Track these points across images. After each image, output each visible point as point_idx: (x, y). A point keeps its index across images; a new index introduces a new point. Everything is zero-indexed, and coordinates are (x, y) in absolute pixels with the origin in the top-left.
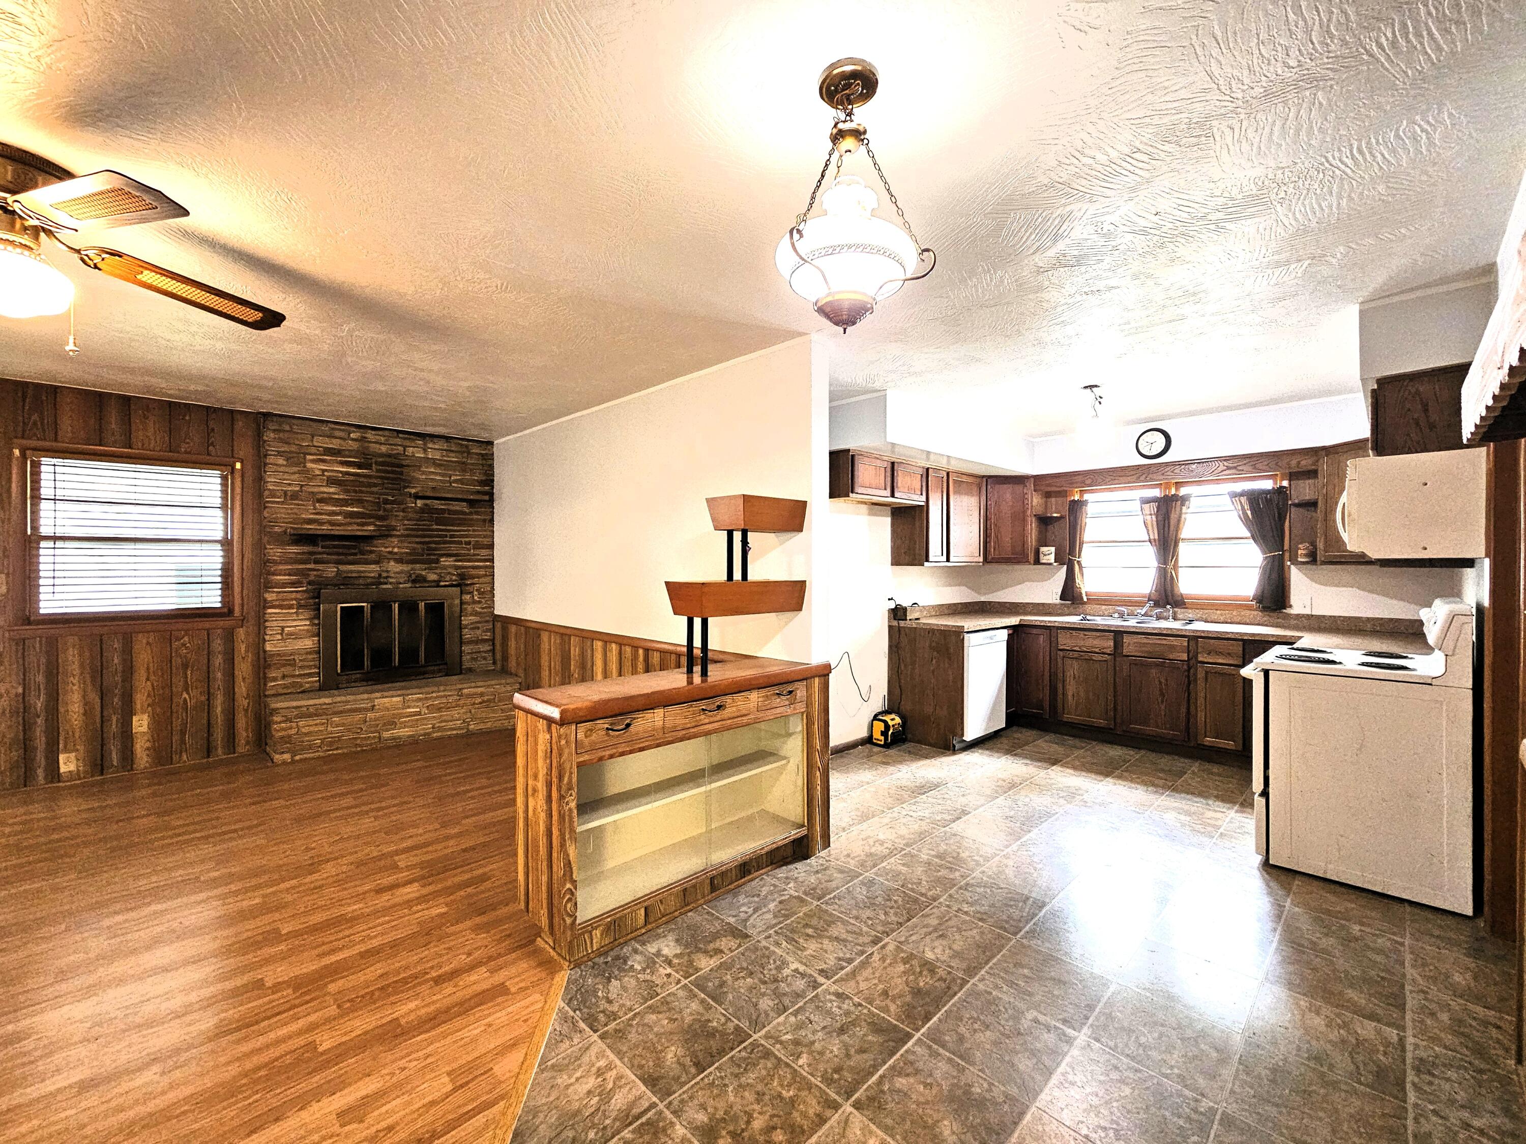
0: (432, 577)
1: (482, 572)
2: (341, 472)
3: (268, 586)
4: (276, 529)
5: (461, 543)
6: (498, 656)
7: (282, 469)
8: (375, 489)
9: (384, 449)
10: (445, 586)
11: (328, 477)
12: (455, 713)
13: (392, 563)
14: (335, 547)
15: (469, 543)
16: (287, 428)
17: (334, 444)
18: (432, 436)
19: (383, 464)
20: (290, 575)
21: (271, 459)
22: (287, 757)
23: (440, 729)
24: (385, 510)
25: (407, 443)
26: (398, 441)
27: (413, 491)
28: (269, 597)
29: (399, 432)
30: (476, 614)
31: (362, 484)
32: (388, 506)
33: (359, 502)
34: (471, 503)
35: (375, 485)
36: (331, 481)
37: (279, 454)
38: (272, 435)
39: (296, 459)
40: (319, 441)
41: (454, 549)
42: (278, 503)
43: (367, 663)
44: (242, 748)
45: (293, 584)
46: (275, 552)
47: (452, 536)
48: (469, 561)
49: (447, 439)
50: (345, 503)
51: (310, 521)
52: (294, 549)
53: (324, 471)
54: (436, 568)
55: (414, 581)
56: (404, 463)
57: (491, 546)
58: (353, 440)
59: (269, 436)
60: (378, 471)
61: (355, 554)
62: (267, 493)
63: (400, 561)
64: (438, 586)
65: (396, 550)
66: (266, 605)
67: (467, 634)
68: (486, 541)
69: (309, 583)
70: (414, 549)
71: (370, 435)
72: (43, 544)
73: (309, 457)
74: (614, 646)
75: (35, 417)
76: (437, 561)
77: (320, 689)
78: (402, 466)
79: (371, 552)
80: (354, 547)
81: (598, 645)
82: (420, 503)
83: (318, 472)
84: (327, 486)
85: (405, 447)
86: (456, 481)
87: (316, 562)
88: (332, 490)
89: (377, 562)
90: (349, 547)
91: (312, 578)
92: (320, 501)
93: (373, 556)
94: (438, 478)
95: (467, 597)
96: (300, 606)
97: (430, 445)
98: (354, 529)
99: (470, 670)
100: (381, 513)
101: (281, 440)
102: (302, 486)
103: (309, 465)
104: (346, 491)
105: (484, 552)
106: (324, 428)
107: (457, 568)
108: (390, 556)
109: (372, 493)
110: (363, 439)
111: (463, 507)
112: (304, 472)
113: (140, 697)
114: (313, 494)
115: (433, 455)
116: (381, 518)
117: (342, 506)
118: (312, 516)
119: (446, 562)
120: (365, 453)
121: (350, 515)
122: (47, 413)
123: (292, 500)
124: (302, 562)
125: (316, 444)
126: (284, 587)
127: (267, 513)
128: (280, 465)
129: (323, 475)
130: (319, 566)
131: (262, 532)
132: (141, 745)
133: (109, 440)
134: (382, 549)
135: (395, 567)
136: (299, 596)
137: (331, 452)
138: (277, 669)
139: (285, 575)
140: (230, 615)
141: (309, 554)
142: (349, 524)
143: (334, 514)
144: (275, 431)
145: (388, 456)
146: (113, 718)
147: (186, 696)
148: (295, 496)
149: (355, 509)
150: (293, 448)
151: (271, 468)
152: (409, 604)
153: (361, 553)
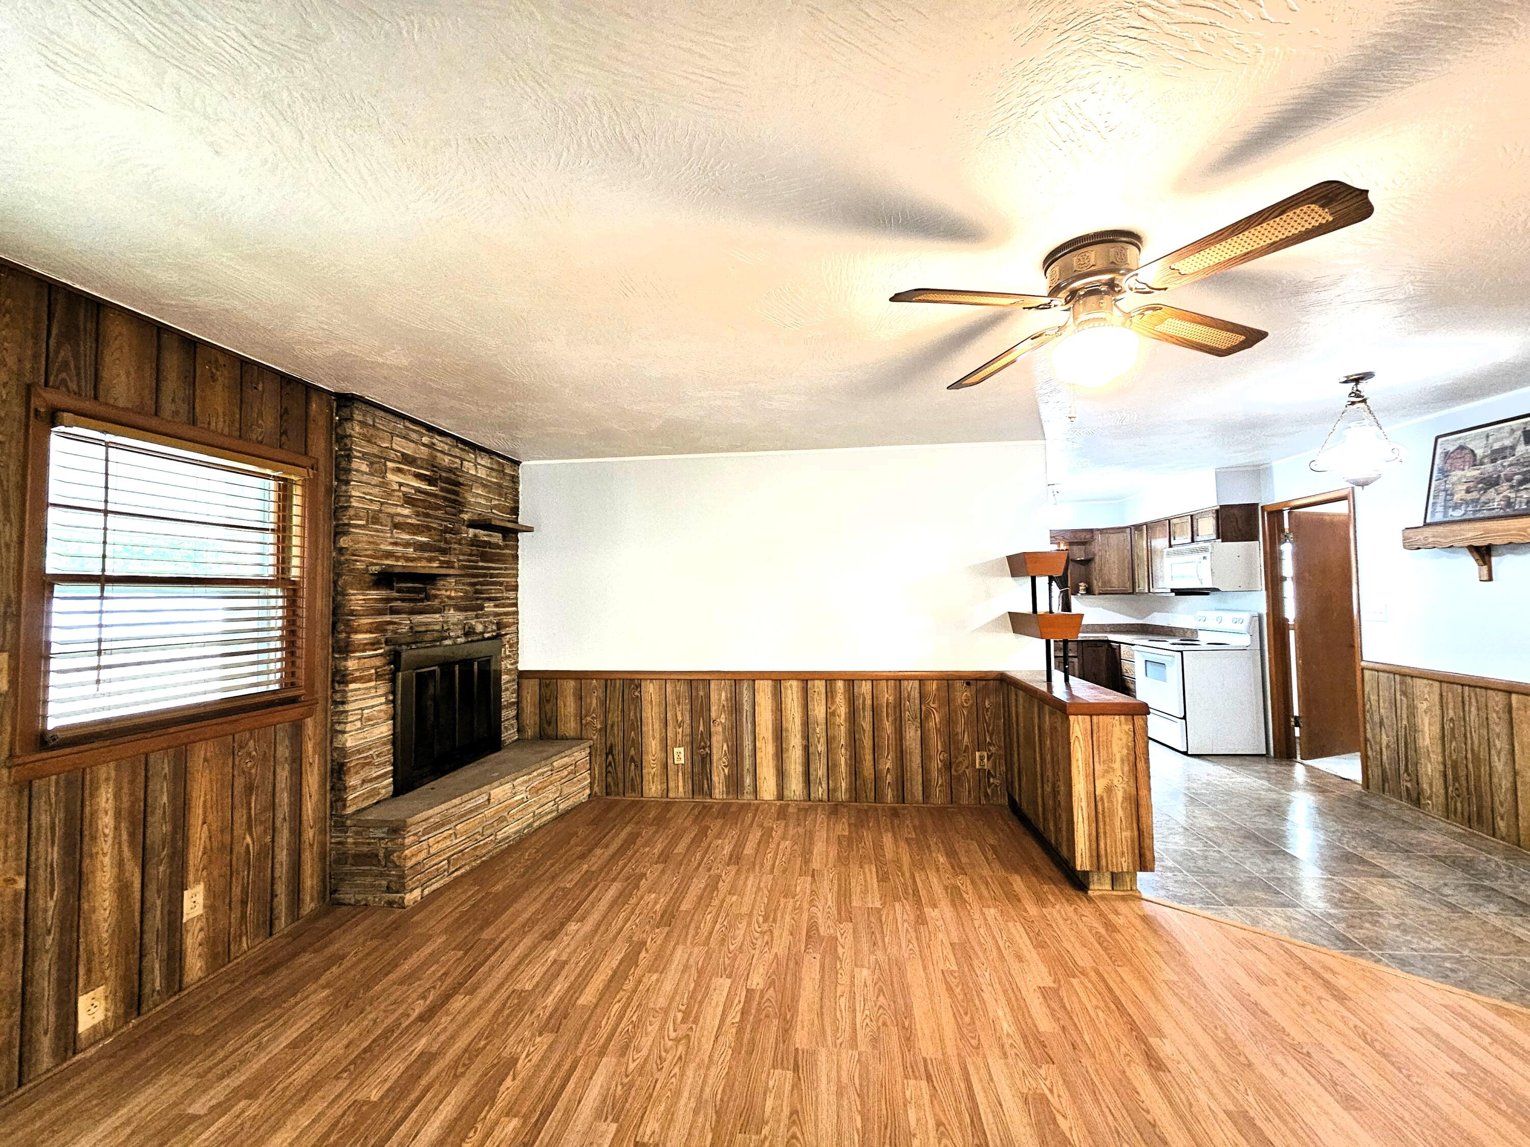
0: (479, 627)
1: (511, 619)
2: (413, 487)
4: (359, 565)
5: (497, 583)
6: (530, 720)
7: (365, 478)
8: (440, 513)
9: (447, 460)
10: (489, 639)
11: (405, 495)
12: (550, 793)
13: (452, 611)
14: (409, 590)
15: (502, 584)
16: (370, 419)
17: (409, 449)
18: (481, 449)
19: (445, 480)
20: (371, 632)
21: (356, 464)
22: (417, 893)
23: (541, 816)
24: (446, 541)
25: (464, 455)
26: (457, 452)
27: (466, 517)
28: (352, 664)
29: (458, 439)
30: (508, 671)
31: (429, 506)
32: (448, 536)
33: (426, 529)
34: (505, 533)
35: (438, 507)
36: (408, 501)
37: (364, 456)
38: (357, 429)
39: (378, 463)
40: (400, 445)
41: (493, 591)
42: (360, 527)
44: (308, 908)
45: (374, 644)
46: (357, 599)
47: (492, 576)
48: (504, 606)
49: (490, 453)
50: (417, 530)
51: (389, 555)
52: (374, 594)
53: (401, 485)
54: (482, 616)
55: (467, 634)
56: (461, 480)
57: (515, 588)
58: (424, 445)
59: (354, 428)
60: (442, 489)
61: (422, 600)
62: (351, 512)
63: (458, 609)
64: (484, 639)
65: (453, 594)
66: (341, 678)
67: (504, 696)
68: (512, 581)
69: (387, 642)
70: (466, 592)
71: (437, 439)
72: (56, 589)
73: (390, 465)
75: (67, 353)
76: (482, 608)
77: (397, 794)
78: (459, 484)
79: (436, 596)
80: (423, 590)
81: (764, 688)
82: (472, 532)
83: (396, 487)
84: (402, 506)
85: (462, 460)
86: (495, 507)
87: (393, 611)
88: (406, 512)
89: (438, 611)
90: (418, 590)
91: (389, 635)
92: (396, 526)
93: (436, 603)
94: (483, 502)
95: (502, 651)
96: (378, 677)
97: (479, 460)
98: (423, 566)
99: (505, 743)
100: (442, 545)
101: (366, 439)
102: (382, 503)
103: (390, 476)
104: (418, 514)
105: (511, 594)
106: (400, 425)
107: (497, 614)
108: (449, 602)
109: (437, 518)
110: (431, 446)
111: (497, 538)
112: (384, 484)
113: (195, 854)
114: (392, 516)
115: (482, 473)
116: (444, 552)
117: (414, 534)
118: (390, 548)
119: (489, 607)
120: (433, 465)
121: (420, 547)
122: (86, 347)
123: (373, 523)
124: (381, 612)
125: (395, 446)
126: (364, 651)
127: (344, 542)
128: (363, 473)
129: (399, 490)
130: (395, 618)
131: (337, 569)
132: (193, 942)
133: (168, 407)
134: (443, 592)
135: (454, 616)
136: (378, 662)
137: (407, 459)
138: (357, 773)
139: (366, 632)
140: (293, 700)
141: (388, 600)
142: (419, 559)
143: (407, 544)
144: (363, 424)
145: (450, 470)
146: (157, 903)
147: (248, 839)
148: (374, 518)
149: (424, 539)
150: (376, 450)
151: (355, 476)
152: (466, 663)
153: (428, 598)
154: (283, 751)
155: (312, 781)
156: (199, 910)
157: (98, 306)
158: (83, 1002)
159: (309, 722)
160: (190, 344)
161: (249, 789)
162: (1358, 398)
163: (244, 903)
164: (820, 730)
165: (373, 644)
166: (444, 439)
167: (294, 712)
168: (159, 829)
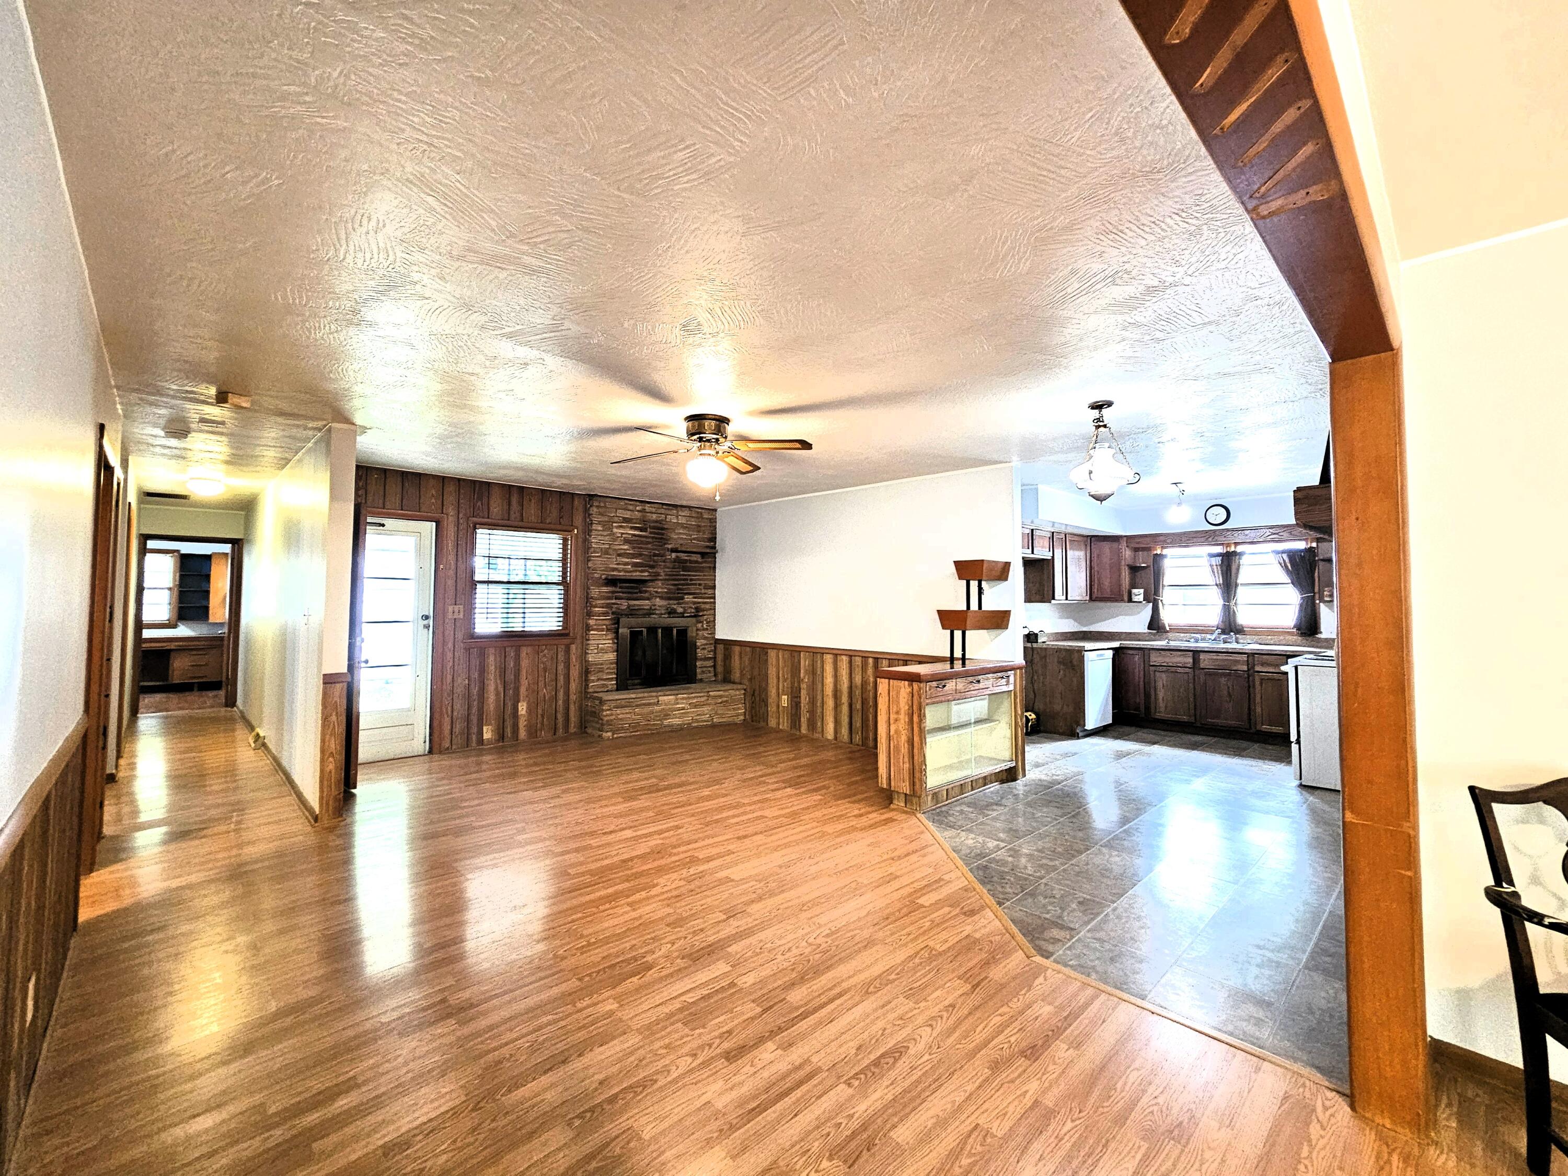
0: (680, 610)
1: (708, 606)
2: (631, 534)
3: (589, 615)
4: (596, 575)
5: (696, 585)
6: (720, 669)
7: (600, 533)
8: (649, 546)
9: (654, 516)
10: (688, 617)
11: (624, 538)
12: (706, 709)
13: (658, 599)
14: (627, 587)
15: (702, 585)
16: (604, 504)
17: (627, 515)
18: (682, 506)
19: (654, 528)
20: (602, 607)
21: (594, 527)
22: (609, 734)
23: (697, 721)
24: (654, 561)
25: (668, 512)
26: (663, 511)
27: (670, 547)
28: (591, 622)
29: (663, 504)
30: (705, 638)
31: (642, 543)
32: (656, 558)
33: (640, 555)
34: (703, 555)
35: (648, 543)
36: (626, 541)
37: (599, 523)
39: (607, 526)
40: (620, 513)
41: (693, 589)
42: (597, 557)
43: (644, 672)
44: (572, 729)
45: (605, 614)
46: (595, 591)
47: (691, 580)
48: (702, 598)
49: (690, 508)
50: (633, 556)
51: (614, 570)
52: (605, 589)
53: (622, 534)
54: (682, 603)
55: (669, 613)
56: (666, 526)
57: (714, 587)
58: (638, 511)
59: (594, 510)
60: (651, 533)
61: (638, 593)
62: (591, 550)
63: (661, 598)
64: (684, 617)
65: (660, 590)
66: (588, 628)
67: (700, 653)
68: (710, 583)
69: (613, 613)
70: (670, 589)
71: (647, 507)
72: (479, 586)
73: (614, 524)
74: (844, 658)
75: (479, 503)
76: (683, 598)
77: (617, 690)
78: (663, 529)
79: (646, 591)
80: (637, 588)
81: (829, 658)
82: (674, 555)
83: (619, 535)
84: (623, 544)
85: (666, 515)
86: (694, 539)
87: (617, 598)
88: (626, 547)
89: (648, 599)
90: (632, 588)
91: (614, 610)
92: (619, 555)
93: (647, 595)
94: (684, 537)
95: (699, 625)
96: (608, 630)
97: (680, 513)
98: (637, 575)
99: (701, 681)
100: (652, 563)
101: (601, 514)
102: (610, 545)
103: (615, 530)
104: (634, 548)
105: (710, 591)
106: (622, 503)
107: (695, 603)
108: (656, 594)
109: (647, 549)
110: (643, 511)
111: (697, 558)
112: (612, 535)
113: (523, 691)
114: (617, 550)
115: (682, 520)
116: (652, 567)
117: (632, 558)
118: (615, 566)
119: (688, 598)
120: (644, 521)
121: (635, 565)
122: (485, 500)
123: (605, 554)
124: (610, 598)
125: (618, 515)
126: (599, 616)
127: (590, 564)
128: (599, 531)
129: (621, 537)
130: (618, 602)
131: (587, 577)
132: (522, 723)
133: (513, 516)
134: (652, 589)
135: (658, 602)
136: (607, 622)
137: (626, 520)
138: (596, 674)
139: (600, 607)
140: (567, 635)
141: (613, 592)
142: (635, 571)
143: (627, 564)
144: (598, 507)
145: (656, 522)
146: (509, 704)
147: (545, 691)
148: (606, 552)
149: (638, 561)
150: (606, 519)
151: (594, 533)
152: (667, 630)
153: (641, 592)
154: (561, 656)
155: (575, 673)
156: (524, 712)
157: (489, 484)
158: (485, 728)
159: (573, 647)
160: (521, 489)
161: (545, 670)
162: (1099, 423)
163: (543, 716)
164: (858, 692)
166: (652, 506)
167: (566, 641)
168: (510, 677)
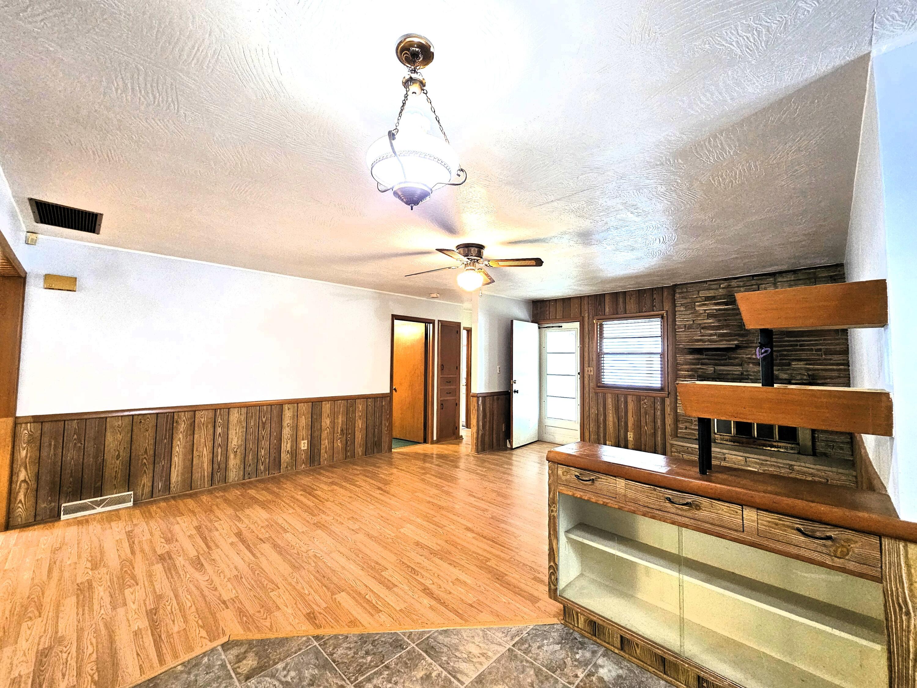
0: (784, 376)
1: (835, 374)
2: (716, 309)
3: (678, 377)
4: (681, 346)
5: (812, 350)
7: (683, 313)
11: (708, 314)
13: (751, 365)
14: (713, 355)
15: (820, 350)
16: (685, 290)
17: (711, 293)
18: (781, 273)
20: (688, 371)
21: (678, 308)
25: (759, 282)
26: (753, 282)
29: (753, 276)
31: (729, 315)
33: (727, 326)
36: (709, 316)
37: (682, 305)
39: (690, 306)
40: (703, 294)
41: (804, 355)
42: (681, 331)
43: (733, 431)
46: (681, 358)
47: (801, 345)
48: (820, 364)
49: (794, 272)
50: (718, 328)
51: (698, 341)
52: (691, 357)
53: (705, 310)
54: (788, 369)
57: (845, 352)
58: (723, 288)
59: (677, 296)
61: (726, 359)
62: (677, 327)
68: (838, 348)
69: (698, 376)
71: (733, 283)
72: (605, 356)
73: (697, 304)
75: (600, 307)
76: (789, 364)
79: (737, 358)
80: (725, 355)
83: (702, 312)
84: (708, 319)
87: (703, 364)
88: (710, 321)
89: (741, 365)
90: (722, 355)
91: (700, 373)
92: (703, 328)
93: (737, 361)
97: (780, 280)
98: (723, 345)
101: (683, 298)
102: (694, 321)
103: (697, 308)
104: (719, 321)
105: (837, 357)
106: (704, 285)
107: (809, 370)
108: (749, 361)
110: (729, 286)
112: (695, 312)
113: (630, 424)
114: (700, 324)
116: (743, 335)
117: (717, 330)
118: (699, 338)
119: (797, 365)
120: (730, 295)
121: (723, 335)
122: (602, 305)
123: (688, 329)
124: (694, 364)
125: (701, 295)
126: (685, 378)
127: (677, 338)
128: (683, 311)
129: (705, 313)
130: (704, 367)
131: (676, 348)
133: (620, 311)
134: (745, 356)
135: (753, 368)
137: (708, 298)
138: (683, 423)
139: (686, 371)
141: (699, 359)
142: (721, 341)
143: (711, 335)
144: (680, 293)
147: (646, 428)
148: (689, 327)
149: (725, 331)
150: (689, 300)
151: (678, 313)
153: (730, 358)
154: (658, 406)
155: (669, 421)
156: (631, 439)
157: (604, 295)
159: (668, 400)
160: (624, 293)
161: (646, 413)
165: (690, 376)
166: (739, 280)
167: (663, 396)
168: (621, 414)
